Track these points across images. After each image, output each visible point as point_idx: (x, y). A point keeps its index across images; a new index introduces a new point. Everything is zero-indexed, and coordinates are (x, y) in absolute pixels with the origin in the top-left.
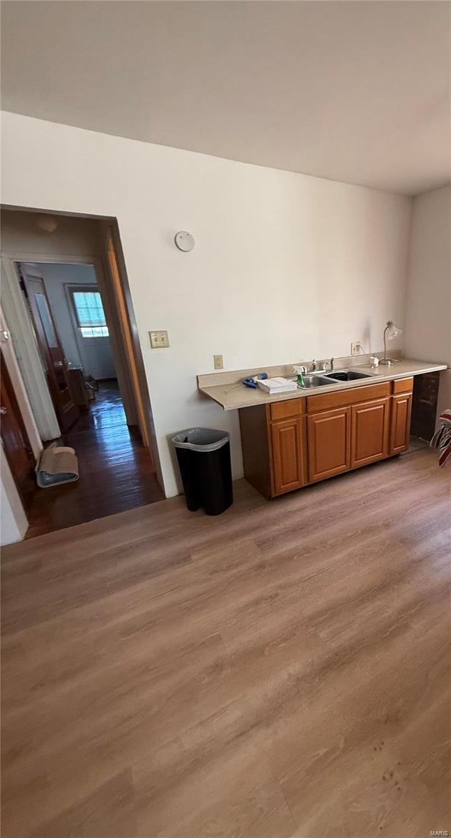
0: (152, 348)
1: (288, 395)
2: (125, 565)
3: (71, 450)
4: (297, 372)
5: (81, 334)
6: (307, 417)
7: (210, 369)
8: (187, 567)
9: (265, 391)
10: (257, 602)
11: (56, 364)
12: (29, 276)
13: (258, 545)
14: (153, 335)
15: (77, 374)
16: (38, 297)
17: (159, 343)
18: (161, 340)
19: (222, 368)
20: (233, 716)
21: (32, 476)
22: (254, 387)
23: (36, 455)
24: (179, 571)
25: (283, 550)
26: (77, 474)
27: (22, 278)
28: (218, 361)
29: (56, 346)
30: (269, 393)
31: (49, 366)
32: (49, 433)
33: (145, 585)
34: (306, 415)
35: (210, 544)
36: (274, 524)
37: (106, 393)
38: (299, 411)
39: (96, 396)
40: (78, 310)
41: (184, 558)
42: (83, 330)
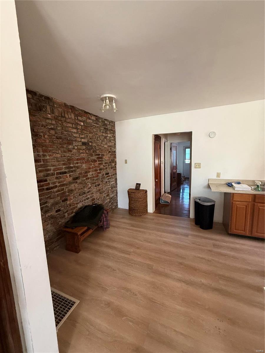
0: (195, 168)
1: (243, 192)
2: (170, 229)
3: (170, 196)
4: (257, 184)
5: (185, 162)
6: (254, 204)
7: (215, 177)
8: (186, 238)
9: (234, 188)
10: (202, 258)
11: (174, 171)
12: (173, 146)
13: (213, 245)
14: (196, 164)
15: (179, 175)
16: (174, 152)
17: (198, 167)
18: (198, 166)
19: (220, 177)
20: (179, 275)
21: (159, 199)
22: (231, 187)
23: (162, 195)
24: (183, 237)
25: (223, 252)
26: (169, 202)
27: (171, 147)
28: (218, 175)
29: (175, 165)
30: (235, 189)
31: (172, 171)
32: (167, 190)
33: (173, 236)
34: (254, 203)
35: (196, 236)
36: (225, 242)
37: (187, 182)
38: (250, 200)
39: (184, 182)
40: (186, 154)
41: (187, 235)
42: (186, 161)
